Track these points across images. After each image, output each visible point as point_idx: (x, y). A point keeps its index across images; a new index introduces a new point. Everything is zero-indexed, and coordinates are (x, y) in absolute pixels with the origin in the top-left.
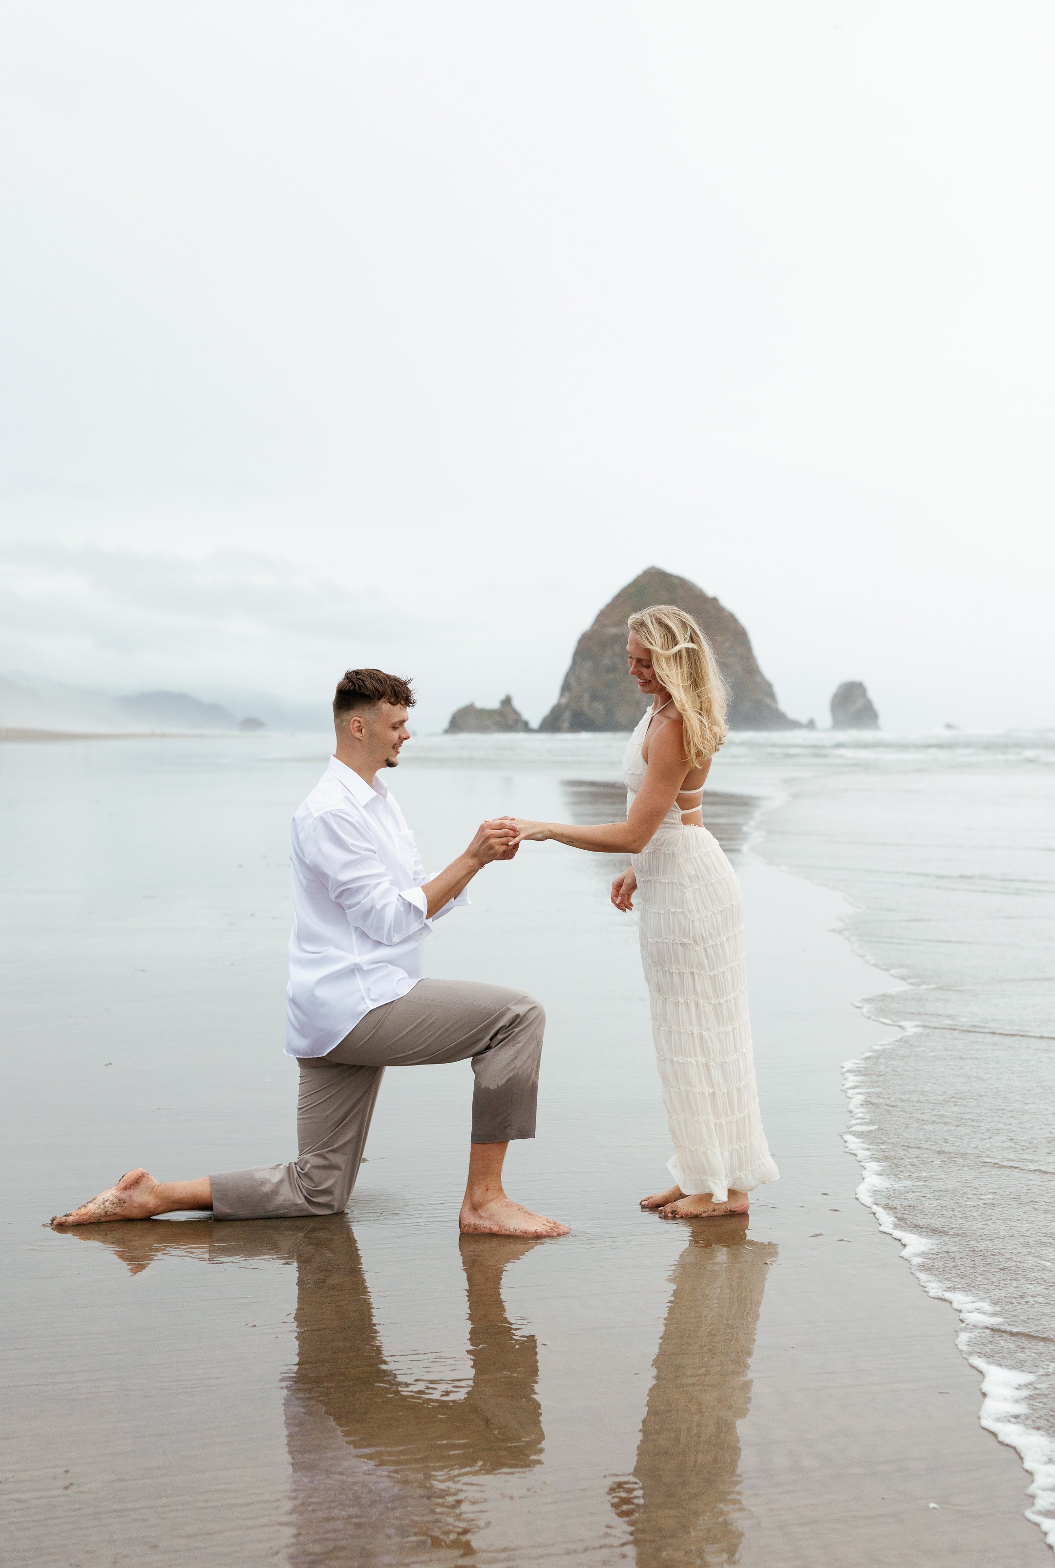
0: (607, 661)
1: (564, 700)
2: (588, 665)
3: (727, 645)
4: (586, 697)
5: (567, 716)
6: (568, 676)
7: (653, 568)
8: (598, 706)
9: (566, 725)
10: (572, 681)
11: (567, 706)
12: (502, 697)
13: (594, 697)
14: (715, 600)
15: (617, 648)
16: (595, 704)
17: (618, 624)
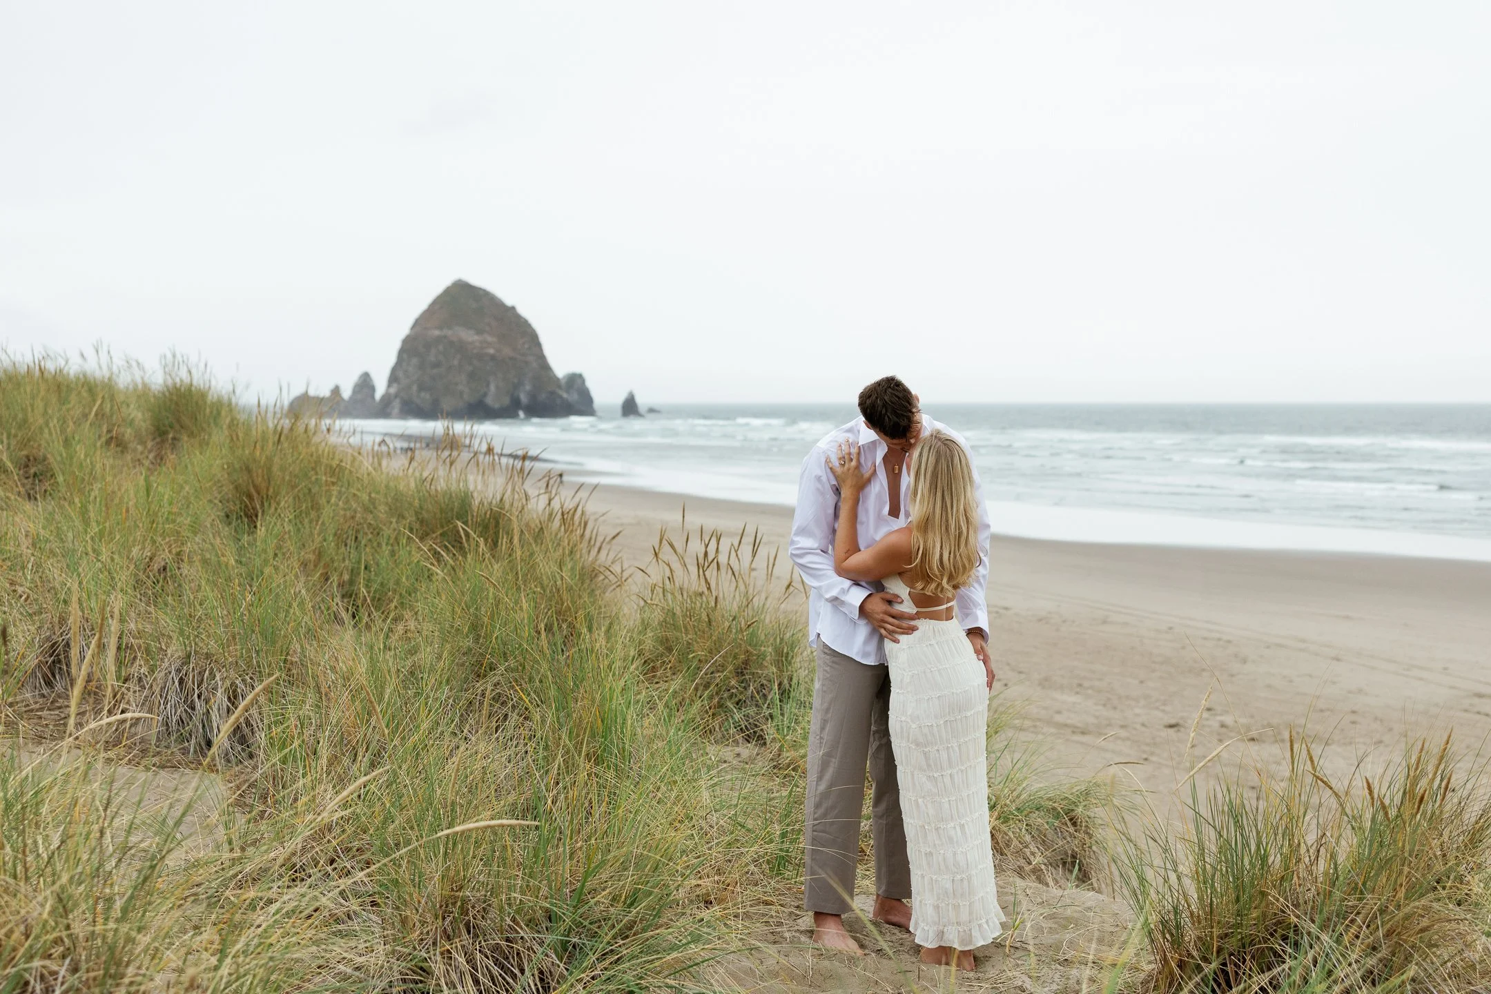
0: (432, 358)
1: (393, 390)
2: (415, 361)
3: (526, 346)
4: (415, 388)
5: (396, 405)
7: (460, 280)
8: (426, 396)
9: (396, 411)
10: (400, 374)
11: (396, 396)
12: (332, 386)
13: (421, 388)
14: (513, 308)
15: (441, 348)
16: (423, 394)
17: (441, 328)
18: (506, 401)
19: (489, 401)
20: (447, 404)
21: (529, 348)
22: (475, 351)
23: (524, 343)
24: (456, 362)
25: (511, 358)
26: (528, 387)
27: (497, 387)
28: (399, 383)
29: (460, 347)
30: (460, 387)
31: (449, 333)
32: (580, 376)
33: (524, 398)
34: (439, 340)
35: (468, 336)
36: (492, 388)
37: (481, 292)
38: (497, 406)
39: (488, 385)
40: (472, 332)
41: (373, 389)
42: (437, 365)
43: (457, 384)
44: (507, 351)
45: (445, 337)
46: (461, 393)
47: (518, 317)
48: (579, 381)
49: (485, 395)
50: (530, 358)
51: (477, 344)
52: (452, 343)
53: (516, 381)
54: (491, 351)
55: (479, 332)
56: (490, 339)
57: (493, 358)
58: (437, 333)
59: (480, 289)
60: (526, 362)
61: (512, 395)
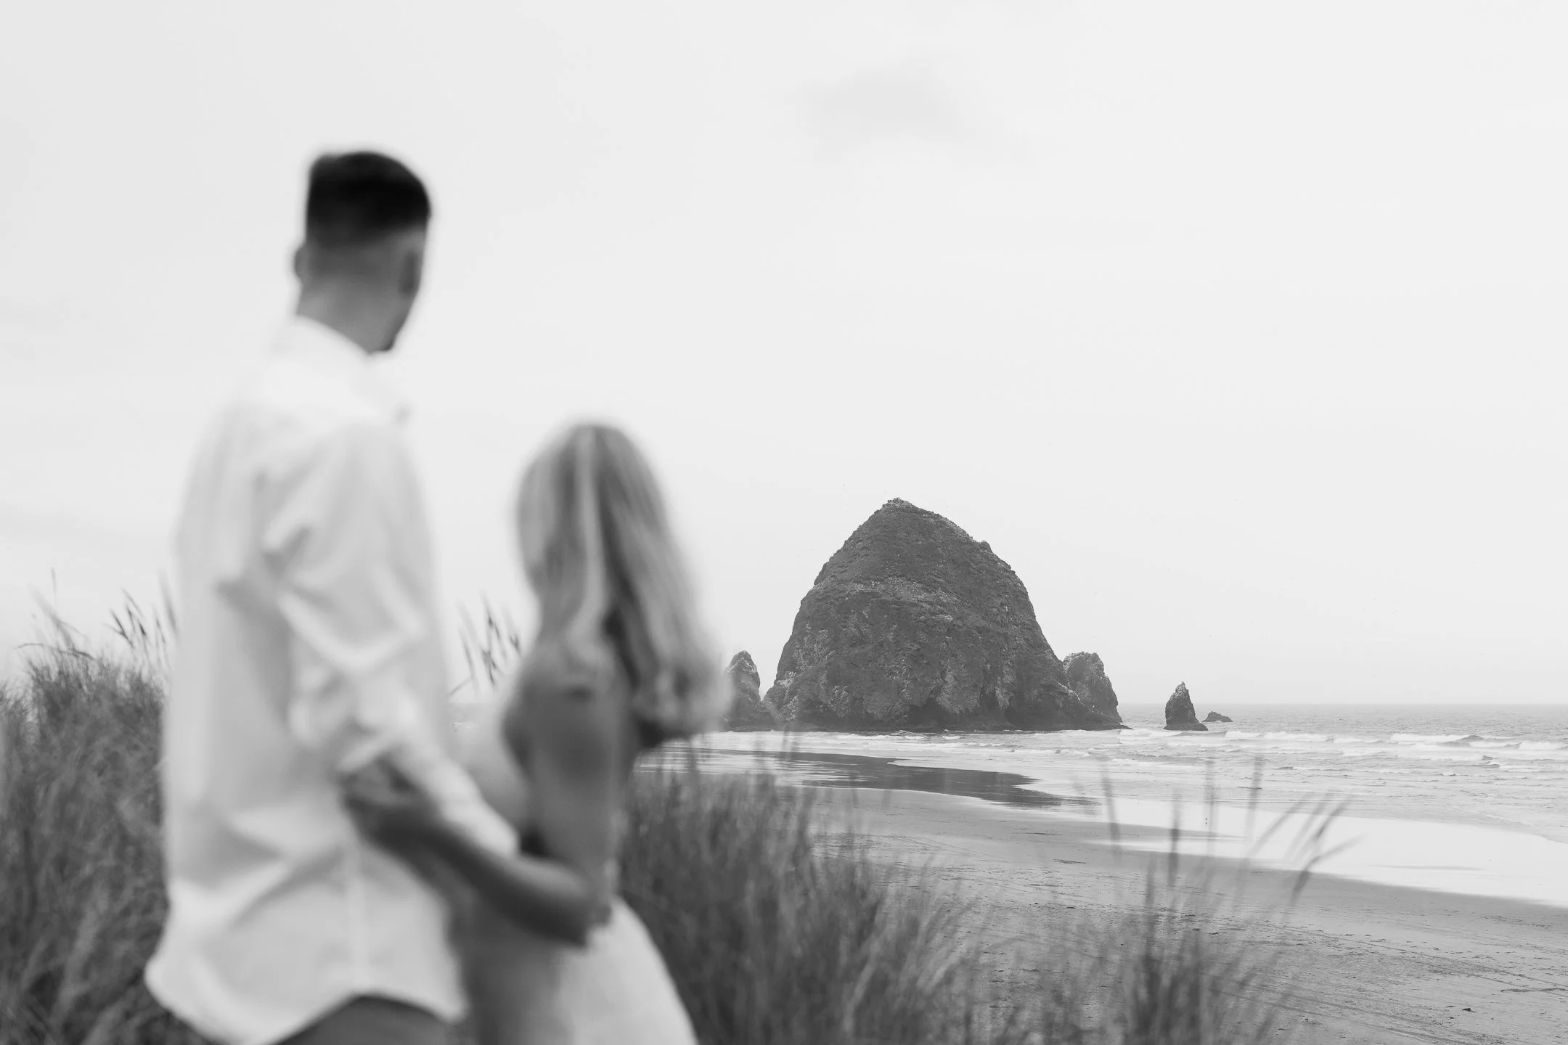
0: (851, 630)
1: (785, 683)
2: (823, 634)
4: (823, 678)
5: (792, 709)
6: (788, 649)
7: (896, 500)
8: (841, 692)
9: (792, 717)
10: (799, 655)
11: (792, 691)
13: (833, 680)
14: (985, 546)
15: (866, 612)
16: (836, 688)
17: (866, 580)
18: (973, 701)
19: (944, 700)
20: (876, 705)
21: (1013, 614)
22: (922, 618)
23: (1002, 605)
24: (890, 637)
25: (980, 631)
26: (1009, 679)
27: (958, 679)
28: (798, 672)
29: (897, 612)
30: (897, 679)
31: (880, 588)
32: (1095, 658)
33: (1002, 697)
34: (862, 599)
35: (911, 593)
36: (949, 678)
37: (932, 520)
38: (956, 709)
39: (943, 675)
40: (916, 586)
41: (756, 679)
42: (860, 641)
43: (891, 673)
44: (974, 619)
45: (873, 594)
46: (899, 687)
47: (995, 560)
48: (1092, 667)
49: (938, 691)
50: (1014, 630)
51: (926, 607)
52: (884, 605)
53: (989, 667)
54: (949, 618)
55: (929, 587)
56: (945, 598)
57: (951, 629)
58: (859, 588)
59: (930, 514)
60: (1006, 637)
61: (983, 692)
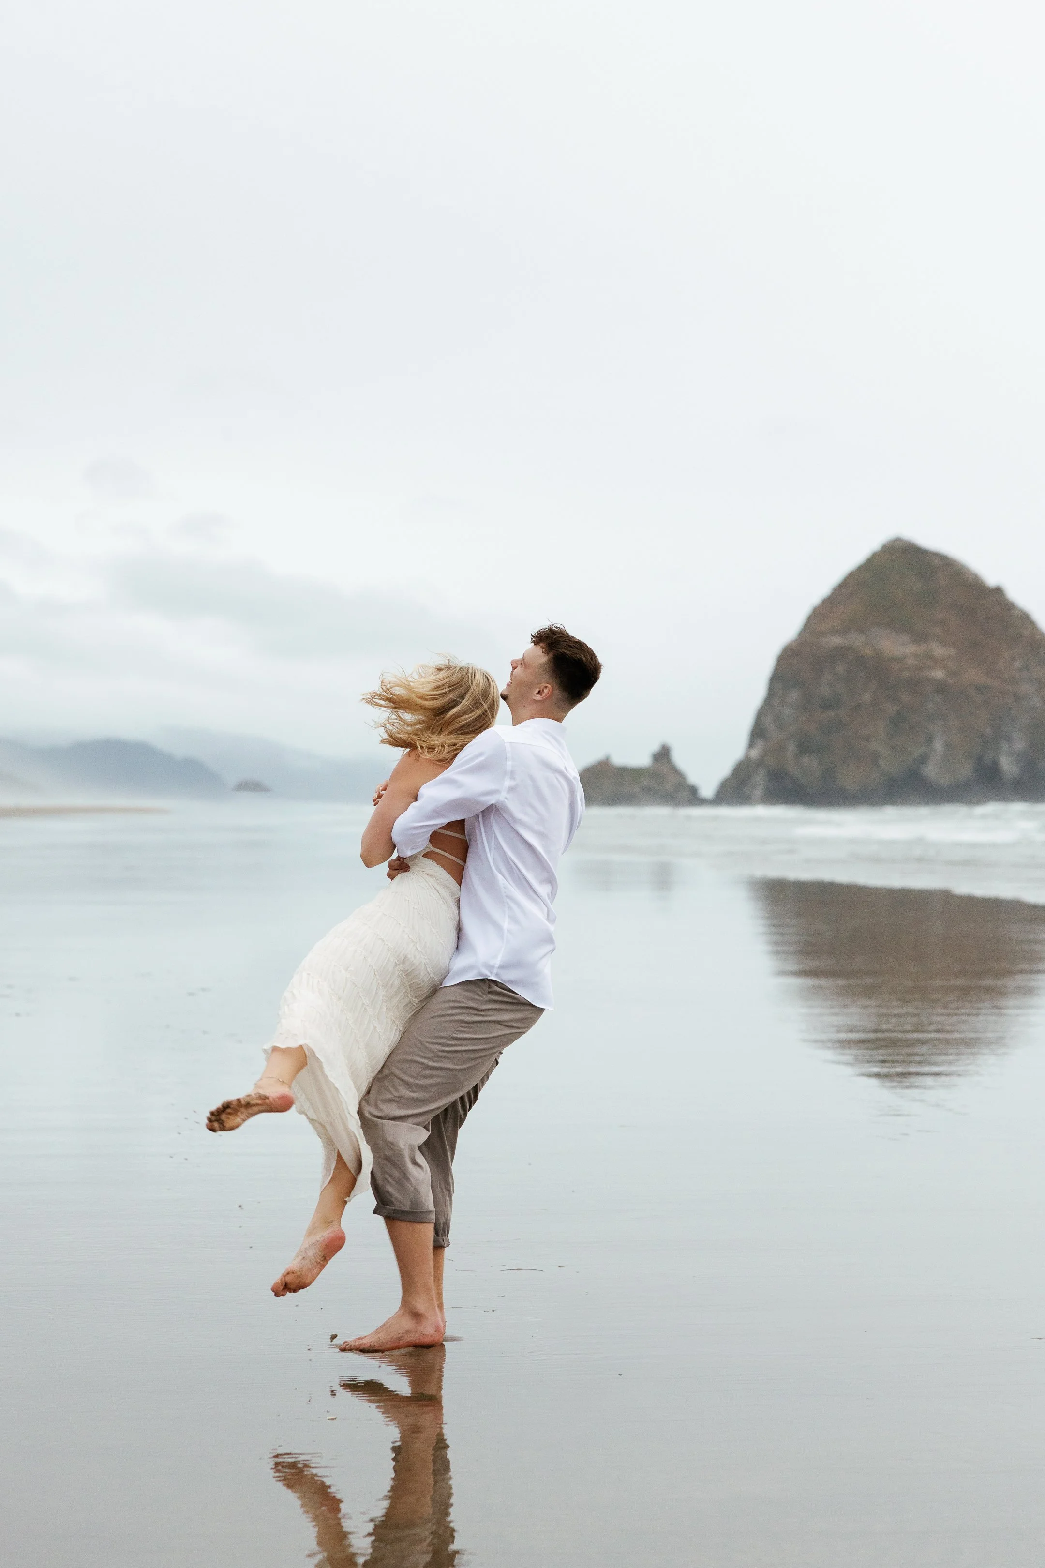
0: (825, 690)
1: (755, 754)
2: (794, 696)
3: (1019, 663)
4: (792, 747)
5: (760, 779)
6: (760, 714)
7: (898, 540)
8: (811, 762)
9: (759, 792)
10: (769, 722)
11: (760, 763)
12: (655, 747)
13: (804, 748)
14: (999, 591)
15: (840, 669)
16: (806, 760)
17: (843, 631)
18: (966, 770)
19: (931, 771)
20: (850, 776)
21: (1026, 667)
22: (905, 675)
23: (1013, 659)
24: (867, 697)
25: (980, 689)
26: (1020, 745)
27: (948, 746)
28: (769, 740)
29: (878, 668)
30: (875, 746)
31: (856, 640)
33: (1008, 765)
34: (837, 654)
35: (896, 645)
36: (938, 745)
37: (936, 562)
38: (945, 781)
39: (929, 740)
40: (906, 638)
42: (833, 702)
43: (867, 739)
44: (974, 675)
45: (850, 648)
46: (878, 757)
47: (1010, 607)
49: (923, 759)
50: (1025, 688)
51: (912, 661)
52: (861, 661)
53: (988, 731)
54: (939, 674)
55: (919, 637)
56: (938, 651)
57: (941, 688)
58: (836, 640)
59: (939, 556)
60: (1017, 697)
61: (980, 760)
